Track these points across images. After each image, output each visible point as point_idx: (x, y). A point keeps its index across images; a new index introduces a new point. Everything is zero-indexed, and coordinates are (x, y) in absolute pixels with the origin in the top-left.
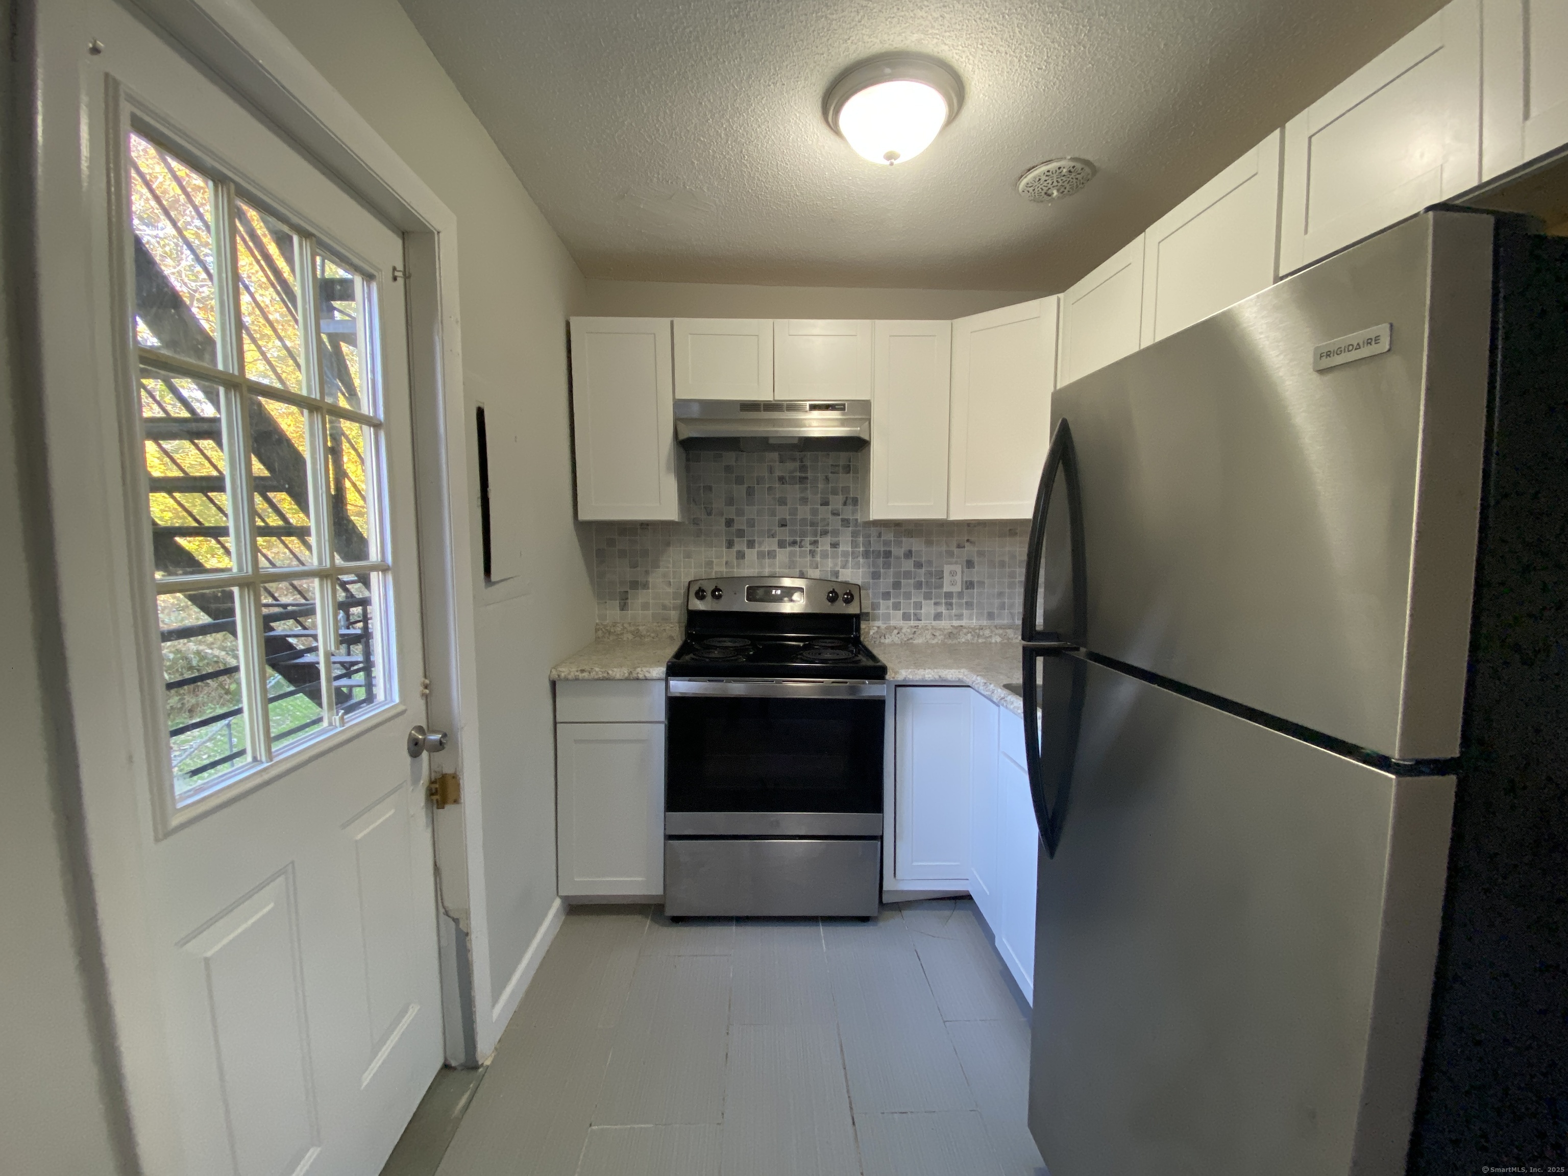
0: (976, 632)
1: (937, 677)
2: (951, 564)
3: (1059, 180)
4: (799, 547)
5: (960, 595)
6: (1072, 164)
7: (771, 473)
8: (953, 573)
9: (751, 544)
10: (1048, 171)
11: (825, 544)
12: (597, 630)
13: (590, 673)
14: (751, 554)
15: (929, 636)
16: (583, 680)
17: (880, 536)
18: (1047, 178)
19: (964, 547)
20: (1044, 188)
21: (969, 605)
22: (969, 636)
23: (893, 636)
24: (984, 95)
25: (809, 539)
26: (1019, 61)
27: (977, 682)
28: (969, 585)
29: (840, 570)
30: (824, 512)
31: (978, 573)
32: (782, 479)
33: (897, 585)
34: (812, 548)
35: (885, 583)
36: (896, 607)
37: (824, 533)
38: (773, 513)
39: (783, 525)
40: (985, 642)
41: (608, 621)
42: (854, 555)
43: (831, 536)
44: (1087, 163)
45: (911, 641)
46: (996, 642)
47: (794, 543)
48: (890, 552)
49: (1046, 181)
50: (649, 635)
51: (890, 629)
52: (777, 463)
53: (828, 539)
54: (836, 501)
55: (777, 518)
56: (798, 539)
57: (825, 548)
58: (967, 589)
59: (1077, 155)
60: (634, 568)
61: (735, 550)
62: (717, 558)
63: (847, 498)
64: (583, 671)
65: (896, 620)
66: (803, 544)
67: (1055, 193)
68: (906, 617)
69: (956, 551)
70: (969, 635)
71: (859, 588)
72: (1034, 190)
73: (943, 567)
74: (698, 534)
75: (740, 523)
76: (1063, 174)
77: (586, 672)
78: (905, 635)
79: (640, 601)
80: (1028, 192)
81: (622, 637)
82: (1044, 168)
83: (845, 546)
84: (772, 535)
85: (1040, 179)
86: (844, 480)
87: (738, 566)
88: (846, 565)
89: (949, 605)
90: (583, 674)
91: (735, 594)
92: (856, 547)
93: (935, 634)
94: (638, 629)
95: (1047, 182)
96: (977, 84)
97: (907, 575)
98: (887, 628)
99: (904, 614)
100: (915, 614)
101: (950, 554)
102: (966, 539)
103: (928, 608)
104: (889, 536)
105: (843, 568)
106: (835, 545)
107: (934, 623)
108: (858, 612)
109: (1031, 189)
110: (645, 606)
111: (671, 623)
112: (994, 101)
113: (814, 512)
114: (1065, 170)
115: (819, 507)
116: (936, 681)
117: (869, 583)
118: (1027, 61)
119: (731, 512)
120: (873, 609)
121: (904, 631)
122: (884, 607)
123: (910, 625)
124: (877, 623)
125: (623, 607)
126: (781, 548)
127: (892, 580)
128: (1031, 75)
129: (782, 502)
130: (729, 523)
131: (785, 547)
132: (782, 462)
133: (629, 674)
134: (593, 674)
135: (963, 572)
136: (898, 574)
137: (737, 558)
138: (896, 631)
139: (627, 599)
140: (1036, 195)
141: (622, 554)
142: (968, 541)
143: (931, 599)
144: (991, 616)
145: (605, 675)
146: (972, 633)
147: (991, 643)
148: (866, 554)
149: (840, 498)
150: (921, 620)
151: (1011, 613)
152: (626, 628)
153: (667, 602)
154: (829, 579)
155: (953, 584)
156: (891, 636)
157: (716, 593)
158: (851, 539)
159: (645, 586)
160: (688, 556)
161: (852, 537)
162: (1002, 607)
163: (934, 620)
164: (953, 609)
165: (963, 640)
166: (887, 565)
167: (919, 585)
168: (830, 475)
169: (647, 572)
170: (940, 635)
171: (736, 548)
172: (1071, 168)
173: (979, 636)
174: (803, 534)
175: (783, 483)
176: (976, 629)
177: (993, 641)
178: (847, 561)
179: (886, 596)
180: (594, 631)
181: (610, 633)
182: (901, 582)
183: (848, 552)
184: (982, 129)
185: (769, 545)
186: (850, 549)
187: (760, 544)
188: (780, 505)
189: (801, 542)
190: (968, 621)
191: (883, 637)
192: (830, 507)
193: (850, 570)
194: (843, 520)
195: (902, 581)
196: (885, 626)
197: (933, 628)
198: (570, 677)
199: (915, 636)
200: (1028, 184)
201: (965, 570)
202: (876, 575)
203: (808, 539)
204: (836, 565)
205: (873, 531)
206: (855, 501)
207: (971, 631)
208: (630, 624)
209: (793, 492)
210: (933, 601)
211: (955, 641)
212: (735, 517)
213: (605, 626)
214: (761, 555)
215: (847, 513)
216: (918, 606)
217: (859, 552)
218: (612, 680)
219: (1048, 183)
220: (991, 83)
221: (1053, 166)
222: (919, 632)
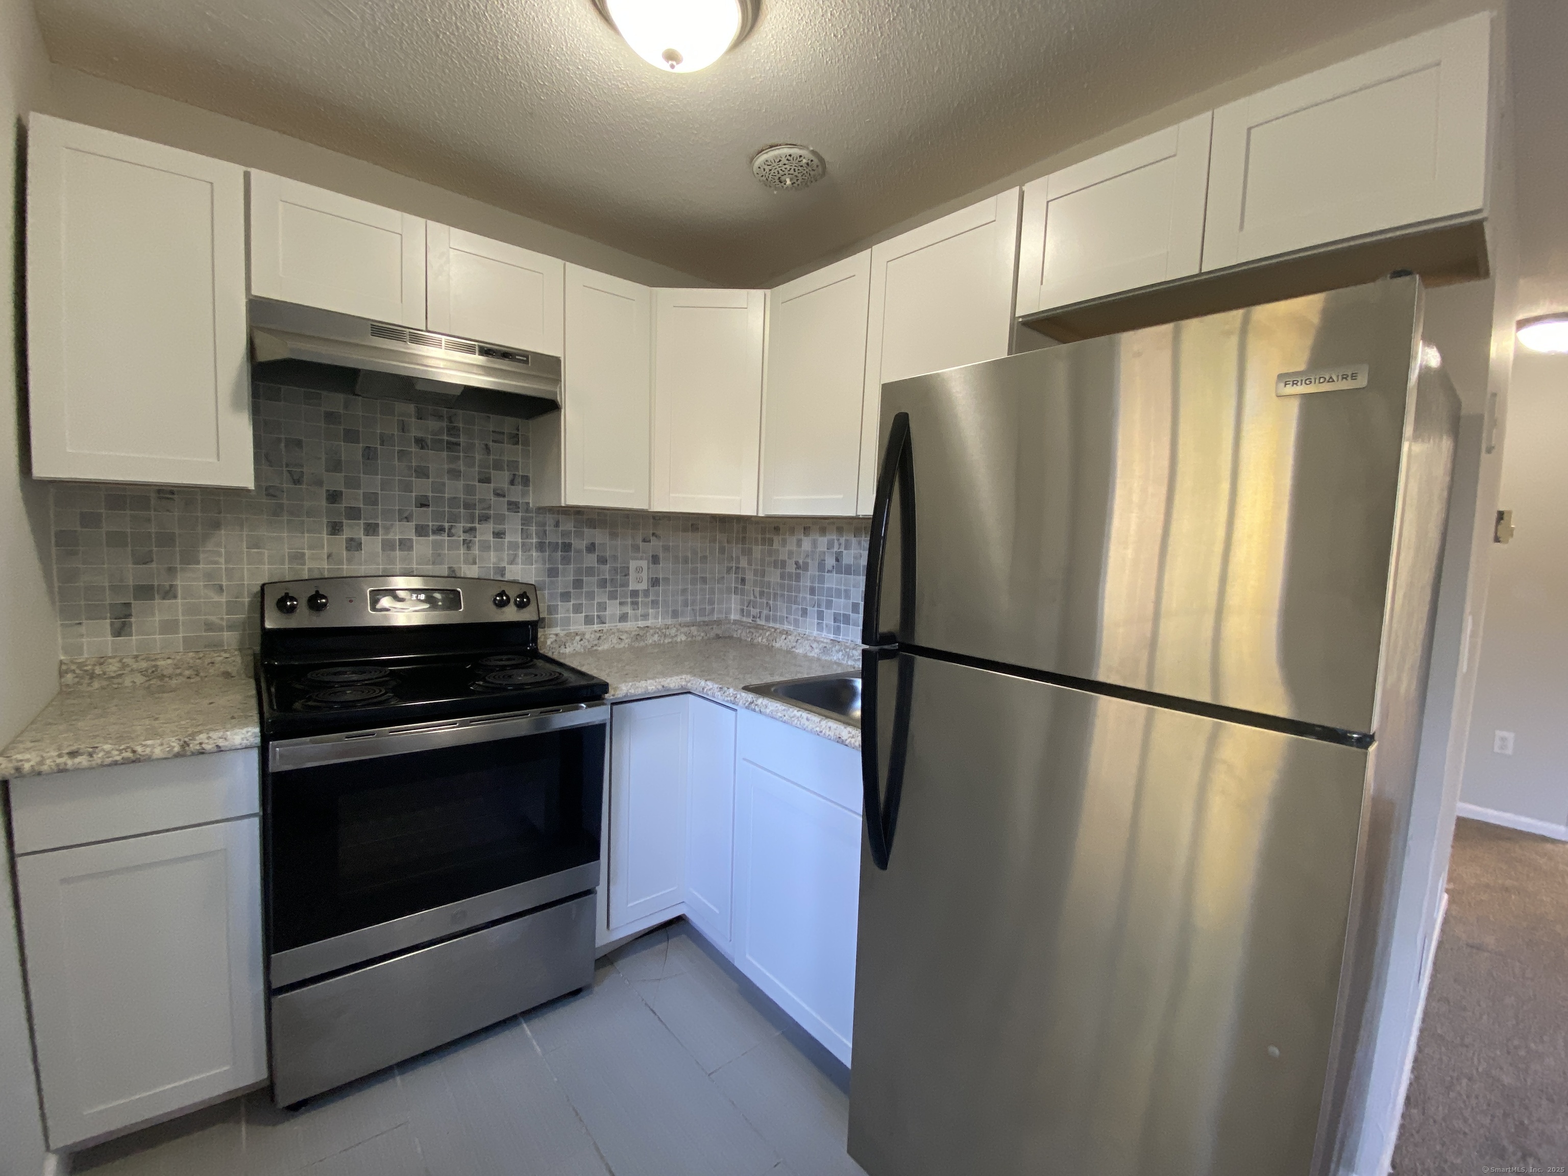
0: (662, 631)
1: (660, 687)
2: (636, 559)
3: (797, 169)
4: (449, 536)
5: (646, 593)
6: (812, 157)
7: (403, 431)
8: (639, 570)
9: (371, 529)
10: (790, 155)
11: (485, 532)
12: (61, 674)
13: (91, 755)
14: (372, 544)
15: (615, 641)
16: (78, 770)
17: (557, 525)
18: (787, 162)
19: (650, 541)
20: (780, 172)
21: (655, 603)
22: (656, 637)
23: (575, 644)
24: (772, 36)
25: (462, 525)
26: (823, 16)
27: (708, 688)
28: (655, 582)
29: (507, 566)
30: (484, 492)
31: (664, 569)
32: (421, 443)
33: (578, 584)
34: (468, 537)
35: (565, 580)
36: (577, 609)
37: (485, 518)
38: (407, 488)
39: (422, 505)
40: (671, 642)
41: (86, 656)
42: (526, 548)
43: (494, 523)
44: (821, 160)
45: (595, 648)
46: (681, 642)
47: (440, 530)
48: (570, 545)
49: (785, 164)
50: (180, 674)
51: (571, 636)
52: (413, 419)
53: (490, 527)
54: (501, 479)
55: (414, 494)
56: (446, 525)
57: (484, 538)
58: (653, 586)
59: (818, 150)
60: (145, 563)
61: (344, 537)
62: (311, 548)
63: (514, 475)
64: (73, 754)
65: (577, 624)
66: (453, 531)
67: (788, 182)
68: (589, 620)
69: (641, 544)
70: (657, 635)
71: (534, 587)
72: (770, 170)
73: (629, 563)
74: (277, 511)
75: (353, 498)
76: (801, 164)
77: (82, 754)
78: (589, 641)
79: (157, 618)
80: (764, 170)
81: (120, 680)
82: (785, 151)
83: (514, 536)
84: (406, 518)
85: (780, 161)
86: (509, 452)
87: (350, 561)
88: (514, 559)
89: (635, 604)
90: (77, 760)
91: (351, 601)
92: (527, 538)
93: (621, 637)
94: (156, 666)
95: (786, 166)
96: (773, 19)
97: (590, 571)
98: (567, 635)
99: (586, 617)
100: (598, 617)
101: (636, 548)
102: (651, 532)
103: (613, 609)
104: (568, 525)
105: (511, 564)
106: (499, 535)
107: (621, 625)
108: (535, 618)
109: (767, 168)
110: (169, 627)
111: (225, 651)
112: (778, 49)
113: (469, 490)
114: (804, 161)
115: (477, 484)
116: (659, 691)
117: (544, 582)
118: (829, 20)
119: (337, 481)
120: (550, 613)
121: (587, 636)
122: (563, 610)
123: (593, 629)
124: (557, 630)
125: (121, 629)
126: (420, 536)
127: (572, 578)
128: (825, 39)
129: (422, 473)
130: (334, 497)
131: (427, 535)
132: (421, 419)
133: (182, 747)
134: (99, 757)
135: (648, 568)
136: (578, 571)
137: (348, 549)
138: (578, 638)
139: (129, 615)
140: (770, 176)
141: (117, 540)
142: (653, 534)
143: (616, 599)
144: (675, 614)
145: (128, 754)
146: (659, 633)
147: (677, 643)
148: (541, 547)
149: (506, 475)
150: (605, 623)
151: (693, 610)
152: (128, 665)
153: (213, 618)
154: (492, 578)
155: (640, 581)
156: (573, 644)
157: (316, 603)
158: (521, 527)
159: (169, 593)
160: (255, 544)
161: (522, 524)
162: (685, 604)
163: (620, 621)
164: (638, 609)
165: (650, 641)
166: (566, 560)
167: (603, 583)
168: (491, 444)
169: (171, 571)
170: (627, 639)
171: (346, 534)
172: (809, 162)
173: (665, 636)
174: (454, 519)
175: (422, 448)
176: (663, 629)
177: (679, 640)
178: (516, 556)
179: (566, 596)
180: (56, 673)
181: (92, 676)
182: (583, 580)
183: (517, 543)
184: (752, 77)
185: (401, 531)
186: (520, 540)
187: (387, 529)
188: (417, 477)
189: (450, 528)
190: (654, 621)
191: (563, 647)
192: (492, 485)
193: (520, 566)
194: (510, 503)
195: (584, 578)
196: (565, 632)
197: (619, 630)
198: (45, 768)
199: (600, 641)
200: (767, 161)
201: (651, 566)
202: (553, 573)
203: (460, 526)
204: (501, 559)
205: (550, 519)
206: (526, 481)
207: (658, 630)
208: (136, 657)
209: (437, 461)
210: (618, 601)
211: (642, 644)
212: (343, 490)
213: (81, 665)
214: (388, 546)
215: (516, 493)
216: (602, 607)
217: (532, 543)
218: (145, 760)
219: (786, 169)
220: (785, 26)
221: (795, 151)
222: (604, 637)
